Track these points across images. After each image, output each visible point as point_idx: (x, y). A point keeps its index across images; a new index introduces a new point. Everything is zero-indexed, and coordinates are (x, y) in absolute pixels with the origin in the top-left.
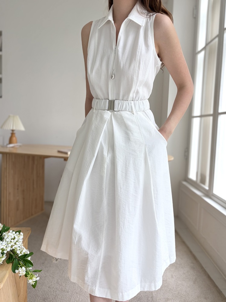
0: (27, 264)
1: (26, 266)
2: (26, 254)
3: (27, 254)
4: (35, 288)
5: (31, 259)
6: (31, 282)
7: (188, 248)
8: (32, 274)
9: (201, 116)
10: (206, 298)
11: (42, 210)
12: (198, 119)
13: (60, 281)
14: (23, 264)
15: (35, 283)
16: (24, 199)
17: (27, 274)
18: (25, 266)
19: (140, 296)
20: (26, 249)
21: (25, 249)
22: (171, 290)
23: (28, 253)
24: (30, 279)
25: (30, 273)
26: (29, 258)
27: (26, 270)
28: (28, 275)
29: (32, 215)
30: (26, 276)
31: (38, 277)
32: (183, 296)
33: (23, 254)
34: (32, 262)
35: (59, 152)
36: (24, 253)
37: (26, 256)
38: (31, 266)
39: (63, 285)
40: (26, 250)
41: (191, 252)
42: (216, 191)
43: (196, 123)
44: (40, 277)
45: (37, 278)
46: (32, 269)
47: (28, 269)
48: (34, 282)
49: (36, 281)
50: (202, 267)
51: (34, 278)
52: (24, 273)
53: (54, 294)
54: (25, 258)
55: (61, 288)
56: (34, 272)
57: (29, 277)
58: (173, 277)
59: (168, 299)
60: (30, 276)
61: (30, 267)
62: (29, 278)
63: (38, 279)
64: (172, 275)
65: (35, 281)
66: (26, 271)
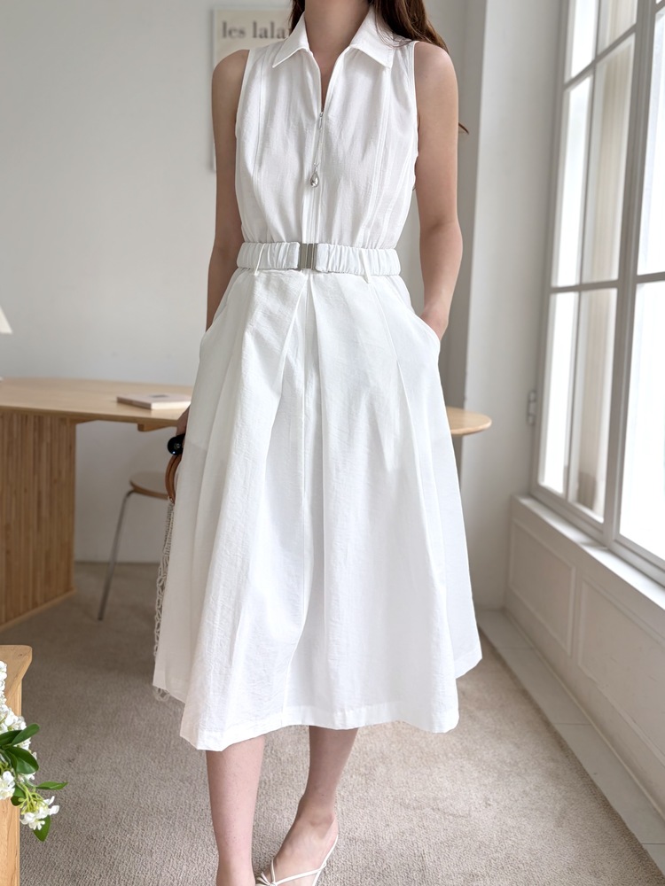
0: (18, 764)
1: (15, 770)
2: (17, 729)
3: (19, 732)
4: (43, 840)
5: (30, 748)
6: (34, 820)
7: (538, 710)
8: (34, 796)
9: (579, 288)
10: (595, 874)
11: (68, 588)
12: (572, 296)
13: (124, 817)
14: (7, 764)
15: (43, 823)
16: (8, 552)
17: (20, 794)
18: (12, 770)
19: (385, 866)
20: (16, 714)
21: (12, 713)
22: (483, 848)
23: (23, 726)
24: (27, 811)
25: (27, 792)
26: (25, 745)
27: (17, 780)
28: (21, 800)
29: (35, 605)
30: (15, 801)
31: (54, 803)
32: (521, 866)
33: (6, 730)
34: (35, 755)
35: (121, 401)
36: (9, 728)
37: (14, 735)
38: (33, 769)
39: (136, 832)
40: (16, 718)
41: (547, 724)
42: (629, 528)
43: (564, 309)
44: (59, 804)
45: (50, 807)
46: (33, 778)
47: (22, 779)
48: (41, 820)
49: (48, 819)
50: (583, 774)
51: (41, 809)
52: (10, 792)
53: (107, 861)
54: (10, 742)
55: (127, 839)
56: (41, 790)
57: (26, 804)
58: (490, 805)
59: (473, 876)
60: (29, 803)
61: (27, 773)
62: (25, 808)
63: (55, 810)
64: (486, 799)
65: (44, 817)
66: (16, 787)
